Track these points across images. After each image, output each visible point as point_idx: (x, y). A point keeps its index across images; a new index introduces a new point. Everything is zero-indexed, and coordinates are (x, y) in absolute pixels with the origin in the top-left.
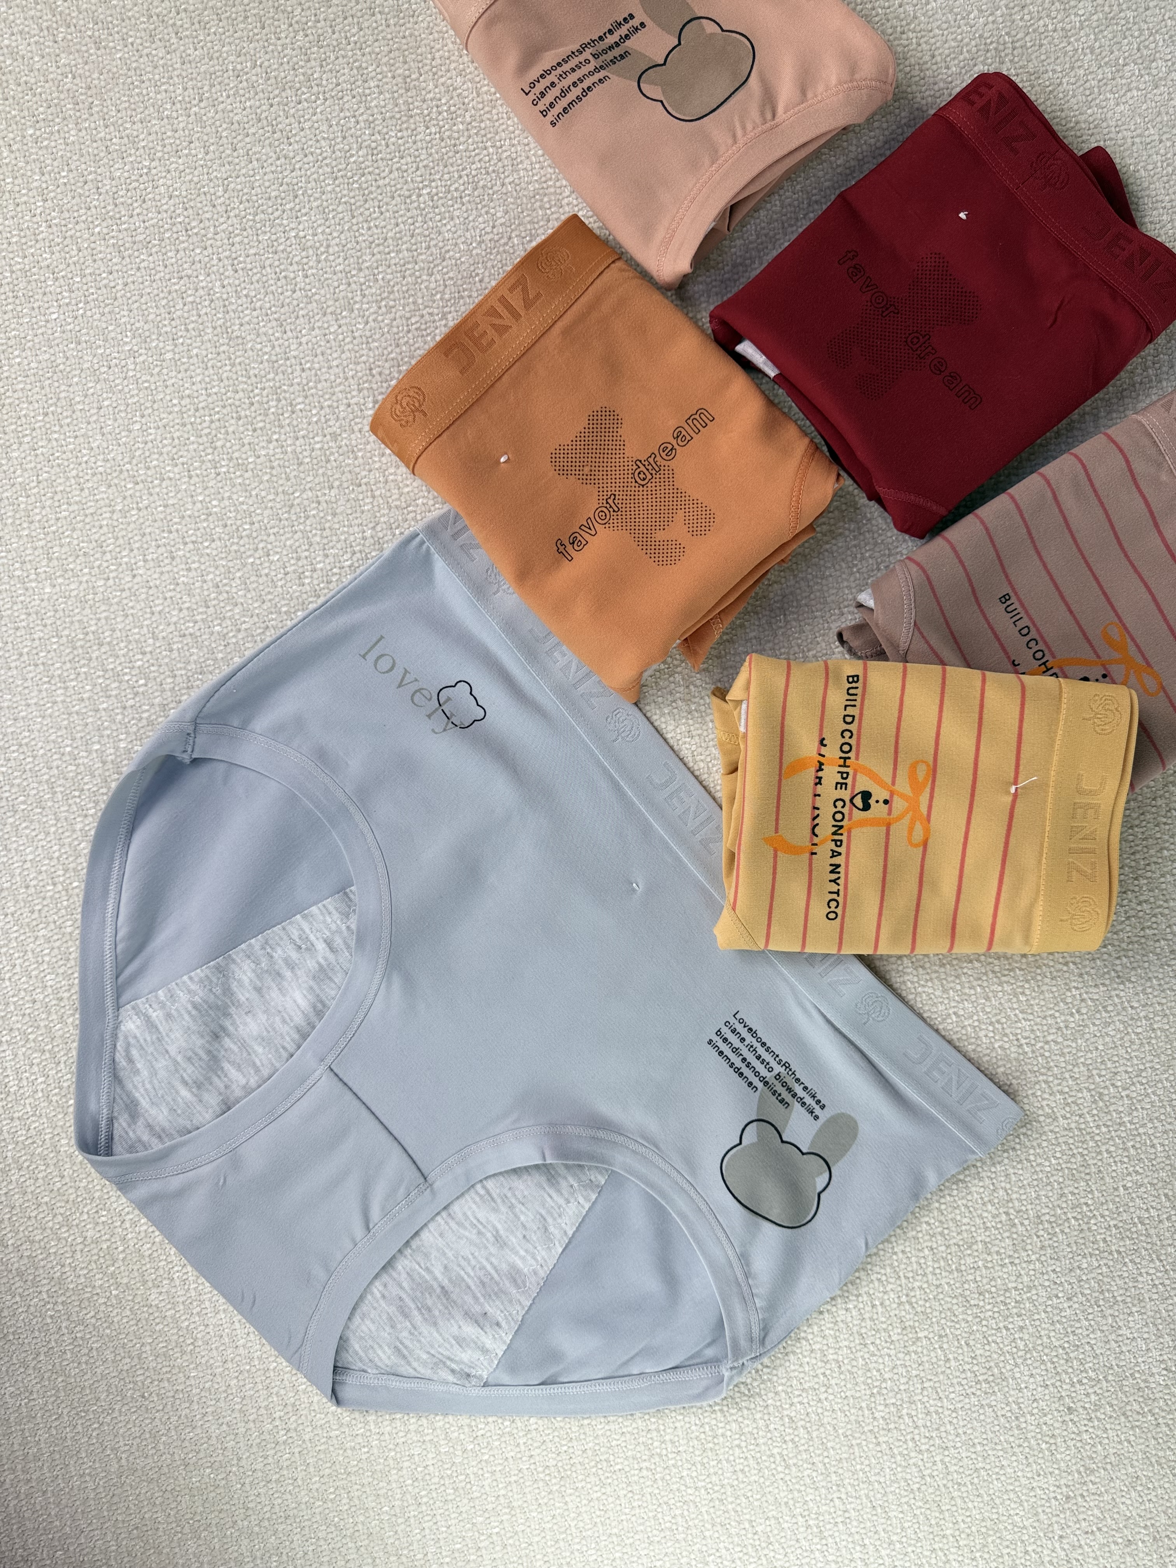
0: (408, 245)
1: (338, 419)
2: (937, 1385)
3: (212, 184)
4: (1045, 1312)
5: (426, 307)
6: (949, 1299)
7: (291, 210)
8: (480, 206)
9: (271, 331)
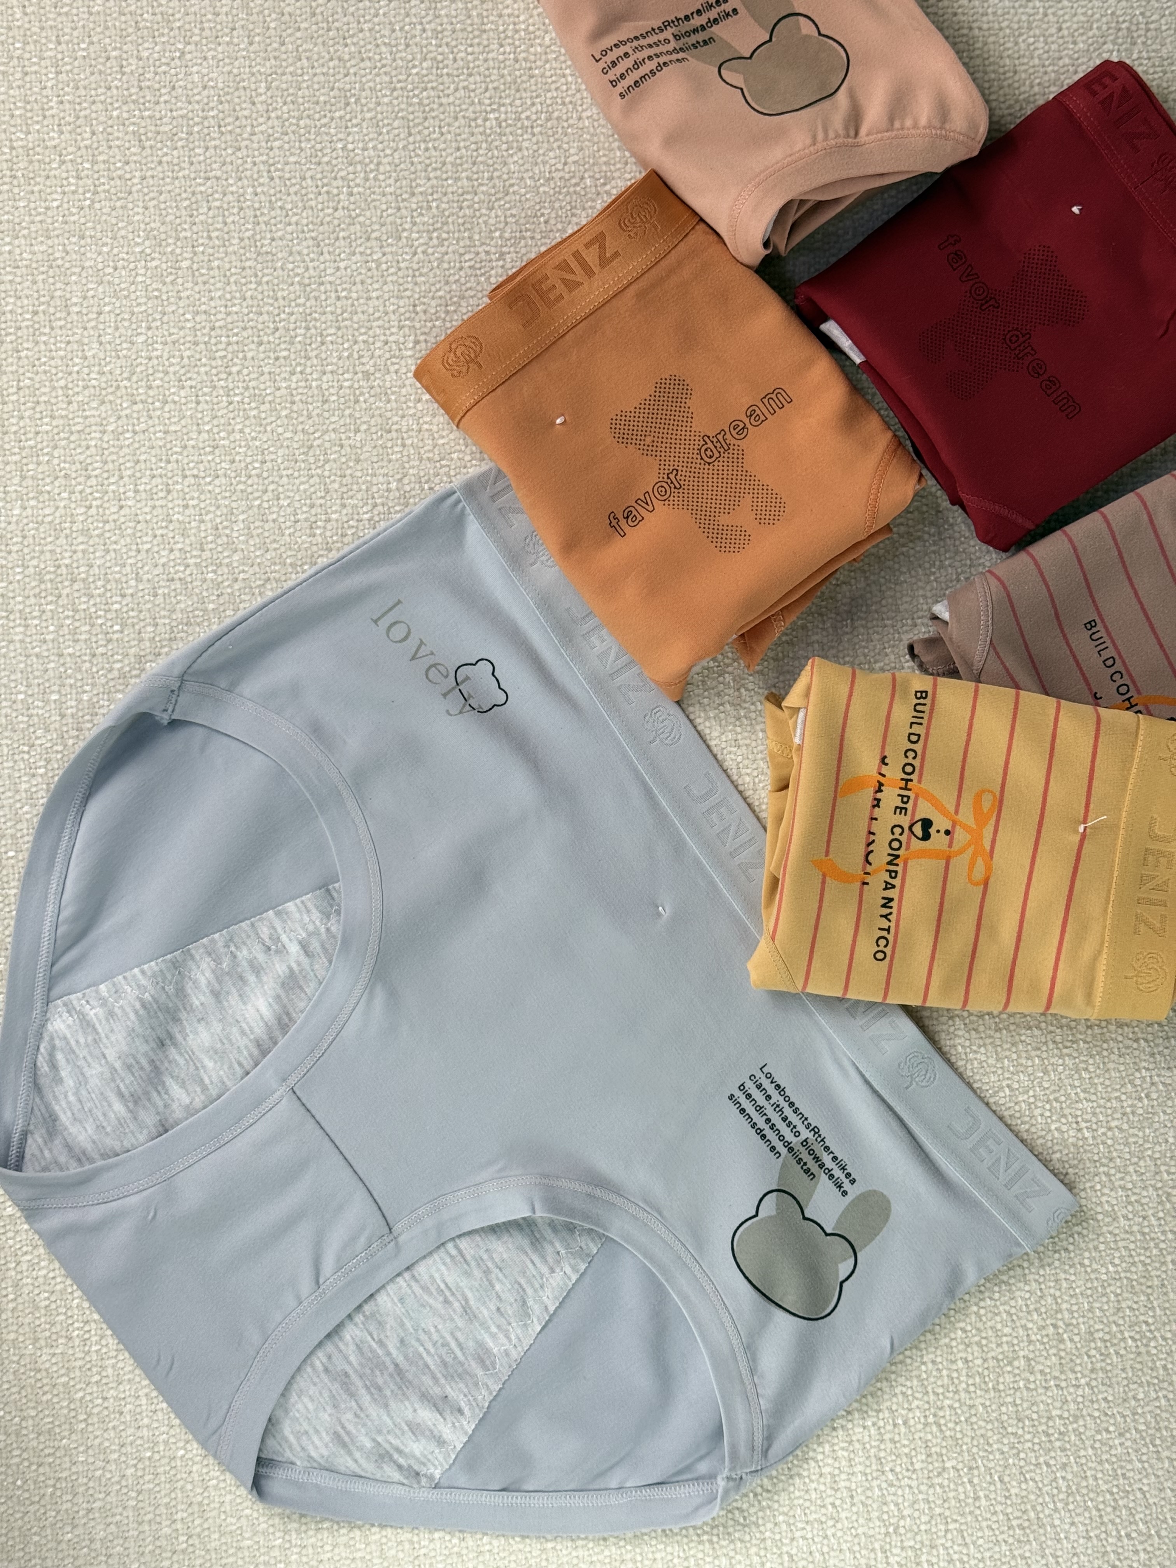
0: (469, 173)
1: (372, 357)
2: (964, 1527)
3: (253, 79)
4: (1093, 1447)
5: (483, 244)
6: (983, 1424)
7: (341, 118)
8: (552, 139)
9: (305, 251)
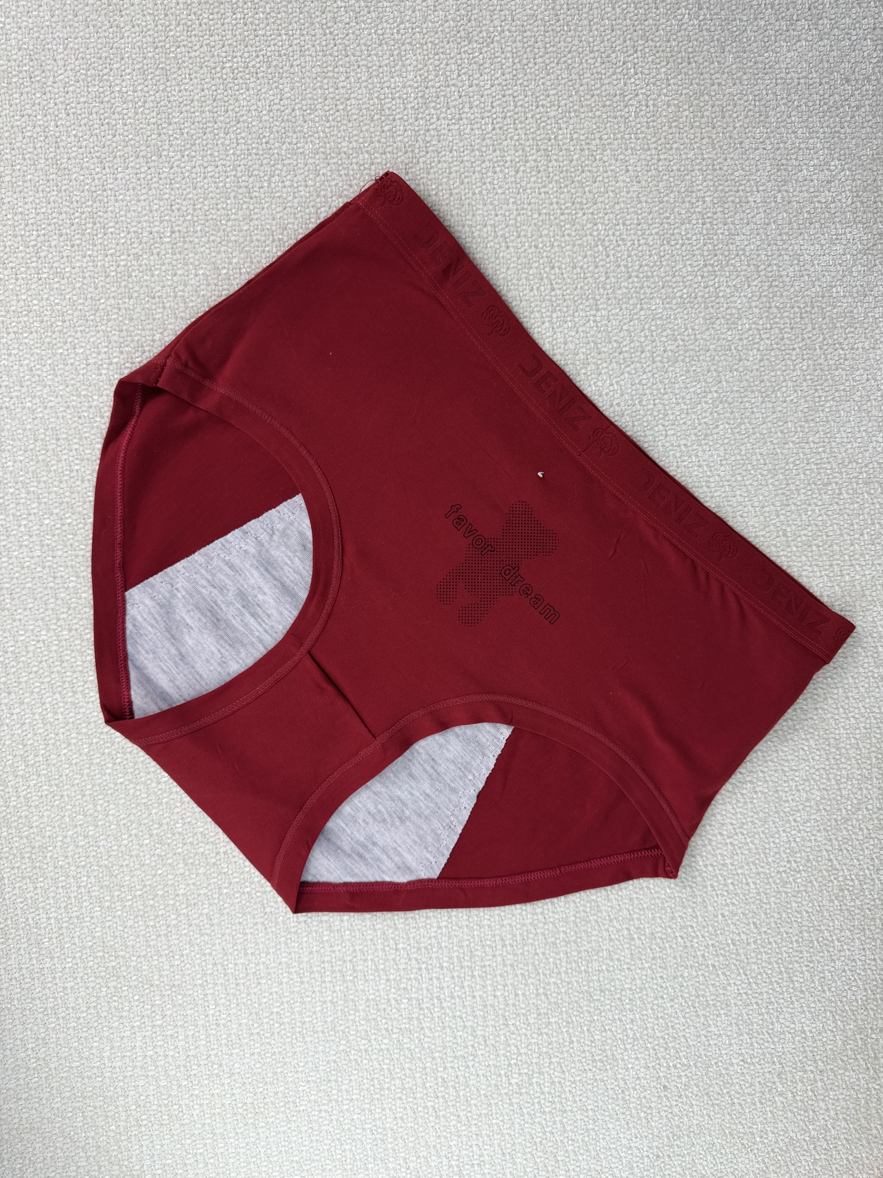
0: (210, 107)
1: (141, 242)
2: (562, 1061)
4: (652, 1009)
6: (576, 994)
7: (117, 69)
8: (271, 81)
9: (92, 167)
